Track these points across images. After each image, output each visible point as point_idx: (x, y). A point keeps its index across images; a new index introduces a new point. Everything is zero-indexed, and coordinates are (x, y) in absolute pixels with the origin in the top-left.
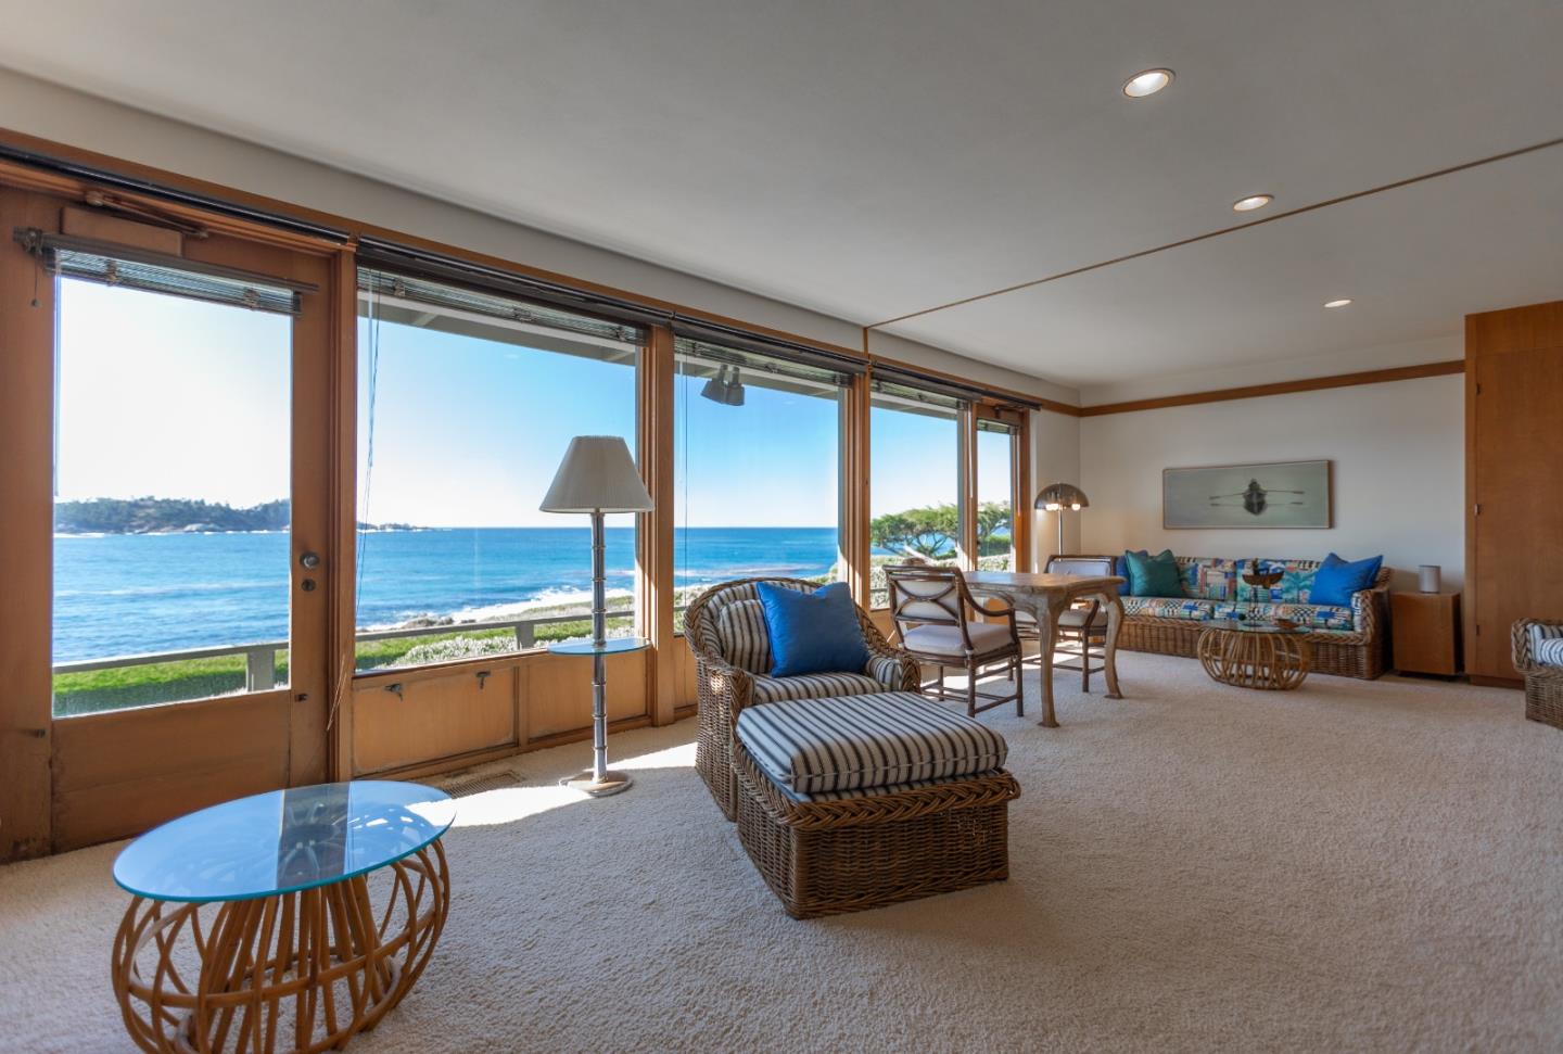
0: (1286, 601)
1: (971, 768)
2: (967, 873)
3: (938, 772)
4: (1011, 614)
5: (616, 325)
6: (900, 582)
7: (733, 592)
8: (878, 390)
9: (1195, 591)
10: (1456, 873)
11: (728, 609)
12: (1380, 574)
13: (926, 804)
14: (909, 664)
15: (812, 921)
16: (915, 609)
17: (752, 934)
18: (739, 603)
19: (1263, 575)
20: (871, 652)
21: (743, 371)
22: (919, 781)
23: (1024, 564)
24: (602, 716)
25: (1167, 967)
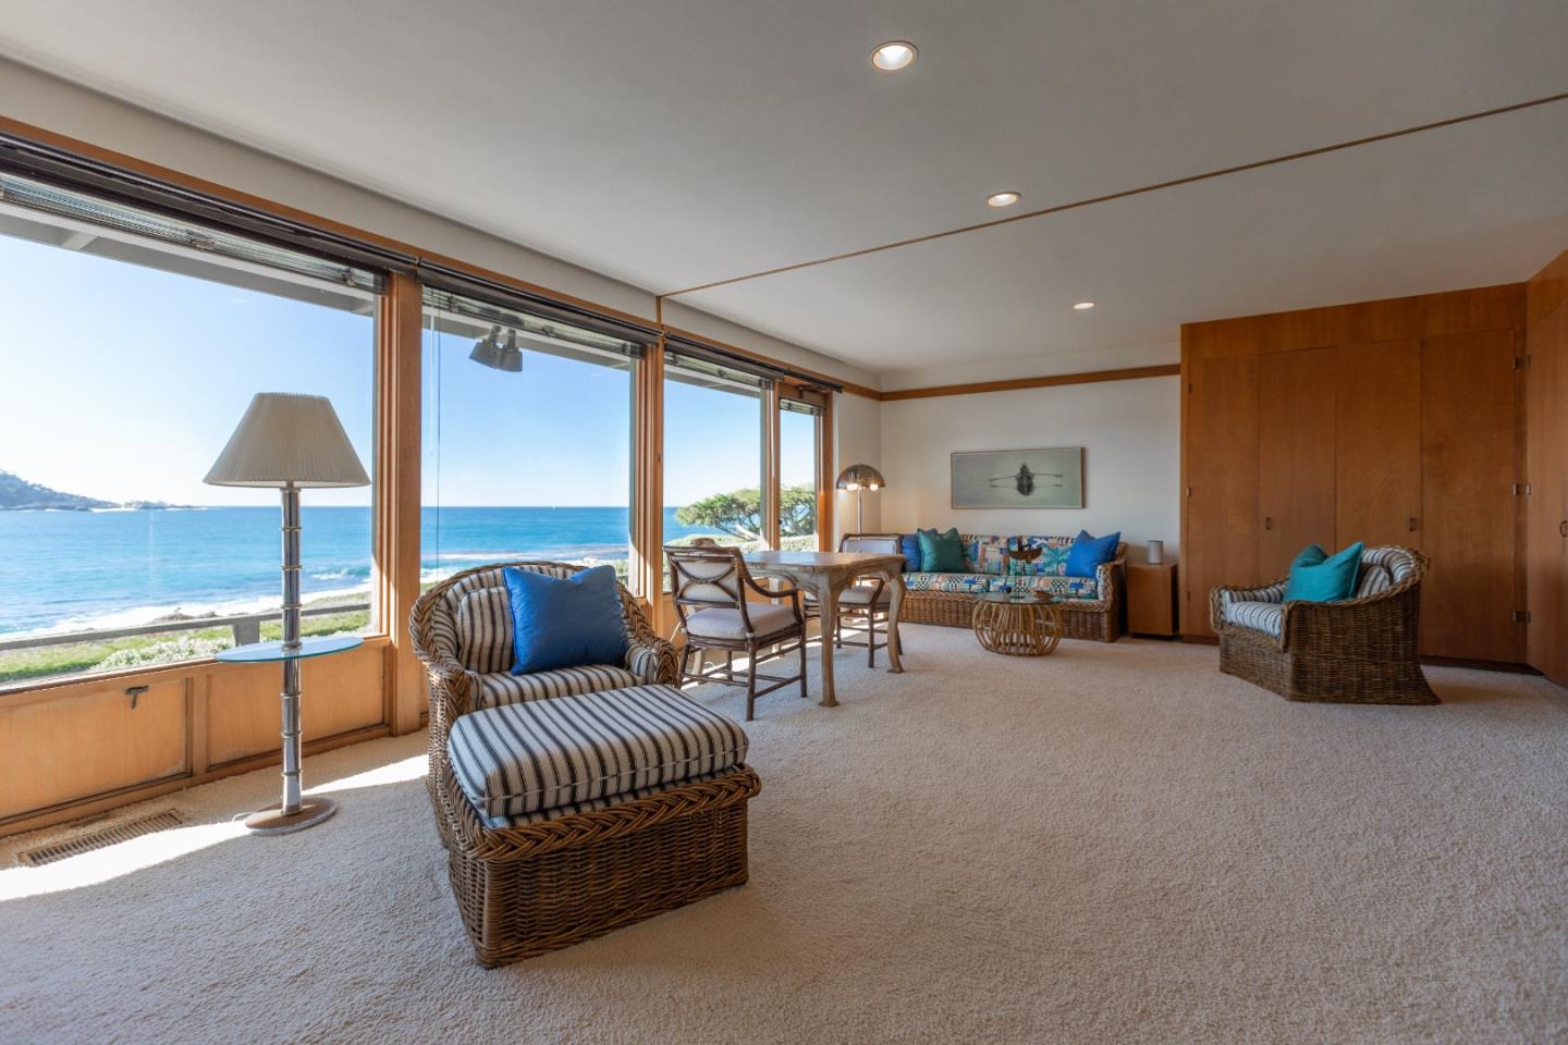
0: (1049, 574)
1: (706, 767)
2: (701, 883)
3: (668, 776)
4: (794, 594)
5: (343, 267)
6: (682, 564)
7: (480, 579)
8: (674, 363)
9: (976, 566)
10: (1152, 824)
11: (469, 598)
12: (1118, 548)
13: (651, 814)
14: (665, 653)
15: (508, 967)
16: (695, 592)
17: (424, 998)
18: (484, 592)
19: (1024, 551)
20: (631, 641)
21: (520, 333)
22: (647, 788)
23: (826, 545)
24: (294, 734)
25: (885, 964)
